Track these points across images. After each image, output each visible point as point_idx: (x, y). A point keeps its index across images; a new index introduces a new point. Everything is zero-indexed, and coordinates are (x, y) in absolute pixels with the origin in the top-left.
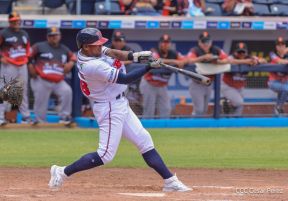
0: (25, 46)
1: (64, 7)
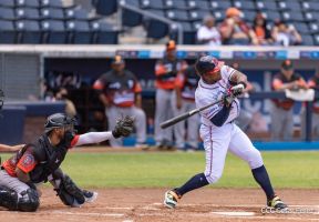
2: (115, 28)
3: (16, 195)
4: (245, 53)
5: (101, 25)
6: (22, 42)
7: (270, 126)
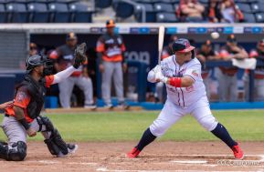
0: (119, 46)
1: (132, 17)
2: (89, 9)
3: (7, 147)
4: (199, 29)
5: (77, 6)
6: (12, 21)
7: (218, 89)
